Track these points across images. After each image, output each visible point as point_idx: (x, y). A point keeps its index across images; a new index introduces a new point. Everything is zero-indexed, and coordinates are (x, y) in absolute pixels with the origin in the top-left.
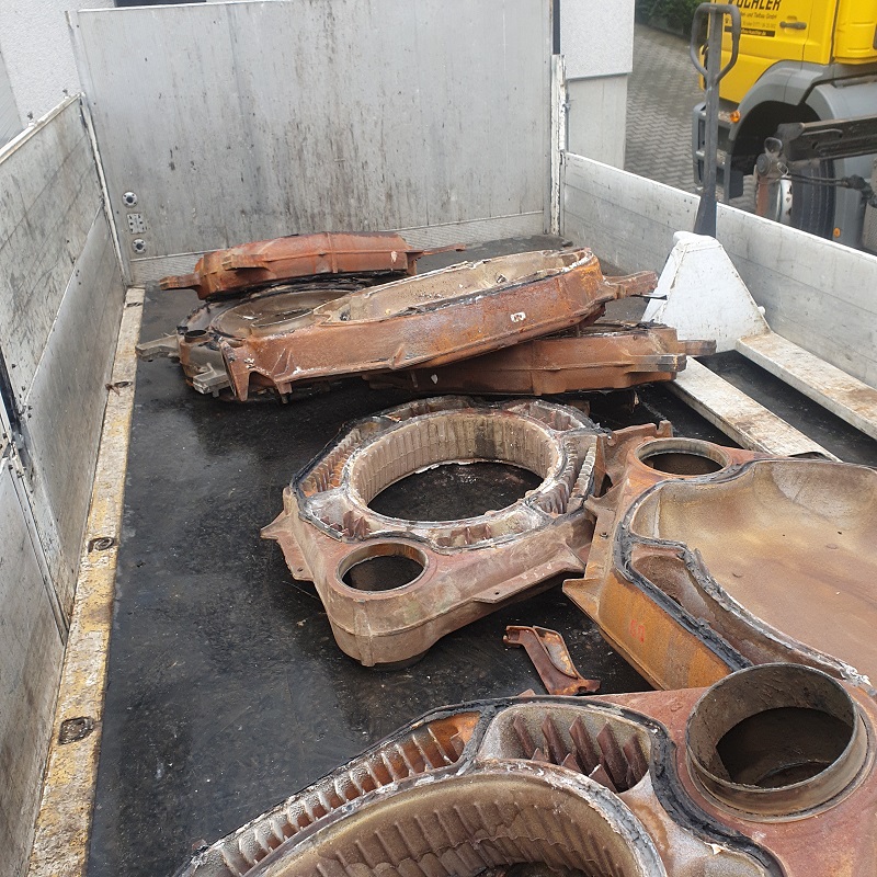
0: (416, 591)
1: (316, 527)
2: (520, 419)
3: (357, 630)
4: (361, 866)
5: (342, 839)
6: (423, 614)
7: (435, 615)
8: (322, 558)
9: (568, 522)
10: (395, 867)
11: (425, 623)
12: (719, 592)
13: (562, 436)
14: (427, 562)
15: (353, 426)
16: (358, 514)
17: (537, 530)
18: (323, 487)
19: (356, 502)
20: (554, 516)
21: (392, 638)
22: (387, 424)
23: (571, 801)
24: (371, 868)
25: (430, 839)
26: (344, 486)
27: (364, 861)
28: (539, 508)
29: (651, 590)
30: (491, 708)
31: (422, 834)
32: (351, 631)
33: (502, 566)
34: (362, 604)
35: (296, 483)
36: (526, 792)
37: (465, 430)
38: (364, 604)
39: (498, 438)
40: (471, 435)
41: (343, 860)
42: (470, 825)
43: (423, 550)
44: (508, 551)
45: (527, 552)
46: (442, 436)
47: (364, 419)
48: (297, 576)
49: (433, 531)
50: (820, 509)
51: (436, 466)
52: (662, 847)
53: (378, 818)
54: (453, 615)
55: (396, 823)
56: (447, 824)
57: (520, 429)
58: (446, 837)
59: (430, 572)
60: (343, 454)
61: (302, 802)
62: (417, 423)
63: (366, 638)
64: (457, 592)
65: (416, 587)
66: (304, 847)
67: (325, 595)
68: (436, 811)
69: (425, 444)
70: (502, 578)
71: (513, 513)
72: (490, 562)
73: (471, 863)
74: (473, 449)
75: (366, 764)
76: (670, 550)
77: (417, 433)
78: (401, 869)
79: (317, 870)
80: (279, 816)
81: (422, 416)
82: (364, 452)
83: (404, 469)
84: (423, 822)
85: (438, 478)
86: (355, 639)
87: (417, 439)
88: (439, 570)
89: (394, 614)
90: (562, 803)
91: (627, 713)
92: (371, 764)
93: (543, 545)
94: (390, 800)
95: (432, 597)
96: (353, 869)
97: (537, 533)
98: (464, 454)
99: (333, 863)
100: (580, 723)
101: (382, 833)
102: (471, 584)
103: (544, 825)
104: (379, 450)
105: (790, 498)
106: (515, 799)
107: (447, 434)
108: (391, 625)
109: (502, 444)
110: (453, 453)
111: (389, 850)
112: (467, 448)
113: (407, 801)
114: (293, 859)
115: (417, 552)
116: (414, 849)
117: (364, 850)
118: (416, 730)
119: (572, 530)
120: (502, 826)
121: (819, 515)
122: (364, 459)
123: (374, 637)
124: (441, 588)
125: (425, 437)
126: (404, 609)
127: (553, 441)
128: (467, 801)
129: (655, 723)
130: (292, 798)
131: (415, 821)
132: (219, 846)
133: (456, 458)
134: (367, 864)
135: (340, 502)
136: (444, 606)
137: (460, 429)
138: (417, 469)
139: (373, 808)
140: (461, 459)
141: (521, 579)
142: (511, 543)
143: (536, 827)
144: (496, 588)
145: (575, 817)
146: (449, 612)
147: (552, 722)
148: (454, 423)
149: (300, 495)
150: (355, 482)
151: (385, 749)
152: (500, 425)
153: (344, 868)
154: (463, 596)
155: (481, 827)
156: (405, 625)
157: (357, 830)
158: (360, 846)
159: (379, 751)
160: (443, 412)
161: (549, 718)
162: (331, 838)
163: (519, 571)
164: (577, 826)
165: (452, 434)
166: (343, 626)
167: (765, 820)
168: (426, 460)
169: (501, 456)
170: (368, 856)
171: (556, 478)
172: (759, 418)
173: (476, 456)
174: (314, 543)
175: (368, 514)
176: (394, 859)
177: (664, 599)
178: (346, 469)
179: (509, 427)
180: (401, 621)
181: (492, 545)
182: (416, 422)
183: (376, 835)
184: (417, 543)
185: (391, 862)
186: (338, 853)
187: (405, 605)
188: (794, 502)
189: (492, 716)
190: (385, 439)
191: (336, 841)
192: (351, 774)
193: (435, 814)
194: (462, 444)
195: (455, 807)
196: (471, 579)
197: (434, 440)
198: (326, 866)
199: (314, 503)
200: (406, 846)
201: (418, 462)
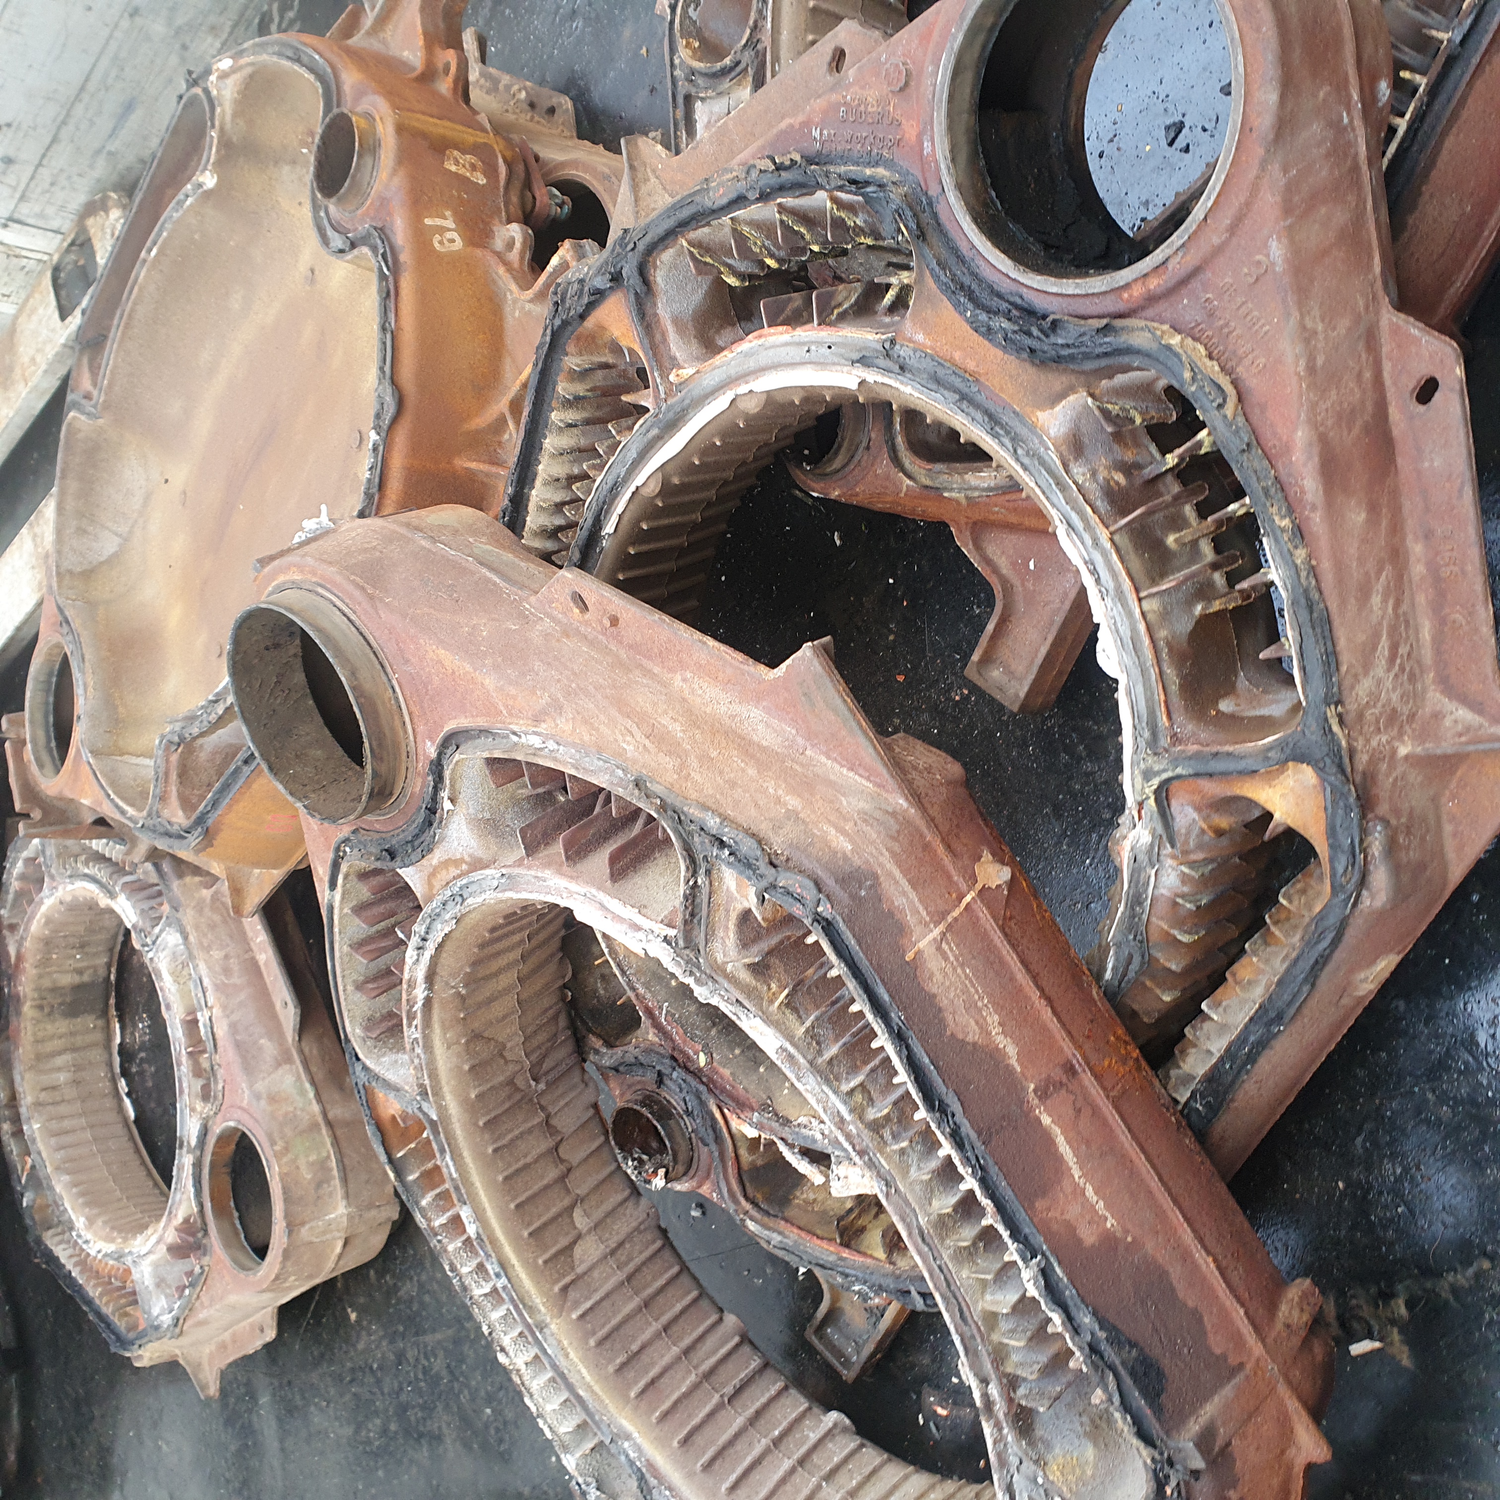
0: (273, 1143)
1: (189, 1309)
2: (27, 944)
3: (338, 1234)
4: (578, 1251)
5: (537, 1283)
6: (314, 1127)
7: (316, 1108)
8: (232, 1298)
9: (175, 884)
10: (579, 1200)
11: (329, 1124)
12: (216, 701)
13: (52, 877)
14: (232, 1124)
15: (39, 1241)
16: (171, 1237)
17: (186, 938)
18: (133, 1298)
19: (153, 1239)
20: (166, 908)
21: (350, 1176)
22: (36, 1181)
23: (443, 972)
24: (579, 1237)
25: (534, 1154)
26: (129, 1260)
27: (571, 1246)
28: (157, 930)
29: (215, 804)
30: (358, 1067)
31: (526, 1167)
32: (339, 1244)
33: (242, 996)
34: (290, 1233)
35: (124, 1343)
36: (445, 1029)
37: (52, 1037)
38: (291, 1227)
39: (67, 980)
40: (62, 1025)
41: (568, 1279)
42: (509, 1097)
43: (217, 1129)
44: (218, 988)
45: (223, 953)
46: (62, 1077)
47: (28, 1221)
48: (271, 1334)
49: (193, 1110)
50: (136, 502)
51: (122, 1084)
52: (464, 867)
53: (507, 1233)
54: (319, 1076)
55: (512, 1206)
56: (511, 1131)
57: (47, 944)
58: (530, 1131)
59: (245, 1118)
60: (84, 1261)
61: (506, 1341)
62: (36, 1126)
63: (350, 1217)
64: (280, 1071)
65: (266, 1145)
66: (551, 1340)
67: (290, 1289)
68: (490, 1150)
69: (77, 1107)
70: (263, 995)
71: (166, 975)
72: (235, 1017)
73: (575, 1087)
74: (90, 1021)
75: (450, 1248)
76: (167, 761)
77: (54, 1125)
78: (581, 1191)
79: (582, 1316)
80: (526, 1374)
81: (23, 1118)
82: (80, 1222)
83: (125, 1142)
84: (510, 1165)
85: (144, 1081)
86: (355, 1236)
87: (67, 1124)
88: (245, 1104)
89: (309, 1177)
90: (447, 984)
91: (333, 885)
92: (452, 1240)
93: (213, 927)
94: (480, 1217)
95: (286, 1114)
96: (582, 1262)
97: (192, 938)
98: (98, 1036)
99: (572, 1294)
100: (358, 946)
101: (529, 1224)
102: (268, 1048)
103: (490, 1000)
104: (82, 1194)
105: (120, 545)
106: (458, 1042)
107: (59, 1069)
108: (327, 1180)
109: (80, 972)
110: (97, 1055)
111: (554, 1211)
112: (88, 1031)
113: (482, 1193)
114: (567, 1355)
115: (223, 1139)
116: (552, 1173)
117: (553, 1251)
118: (399, 1174)
119: (188, 879)
120: (506, 1054)
121: (145, 504)
122: (91, 1221)
123: (349, 1204)
124: (273, 1099)
125: (63, 1109)
126: (302, 1162)
127: (59, 893)
128: (471, 1108)
129: (338, 849)
130: (501, 1358)
131: (506, 1179)
132: (570, 1462)
133: (108, 1046)
134: (575, 1242)
135: (156, 1266)
136: (303, 1093)
137: (49, 1047)
138: (125, 1119)
139: (493, 1241)
140: (109, 1038)
141: (266, 964)
142: (206, 982)
143: (498, 1009)
144: (278, 1006)
145: (462, 968)
146: (313, 1083)
147: (367, 982)
148: (39, 1057)
149: (142, 1337)
150: (125, 1240)
151: (429, 1220)
152: (40, 976)
153: (579, 1278)
154: (289, 1060)
155: (511, 1082)
156: (328, 1157)
157: (525, 1263)
158: (547, 1256)
159: (432, 1229)
160: (17, 1078)
161: (359, 987)
162: (538, 1300)
163: (254, 969)
164: (475, 964)
165: (60, 1061)
166: (333, 1257)
167: (411, 738)
168: (109, 1103)
169: (102, 972)
170: (563, 1242)
171: (112, 895)
172: (39, 540)
173: (105, 1013)
174: (212, 1311)
175: (169, 1220)
176: (567, 1202)
177: (226, 787)
178: (106, 1255)
179: (44, 963)
180: (322, 1165)
181: (207, 1014)
182: (33, 1127)
183: (530, 1234)
184: (208, 1137)
185: (571, 1208)
186: (556, 1289)
187: (294, 1161)
188: (126, 540)
189: (365, 1068)
190: (60, 1185)
191: (543, 1293)
192: (465, 1270)
193: (495, 1151)
194: (79, 1040)
195: (481, 1123)
196: (260, 1049)
197: (70, 1093)
198: (576, 1304)
199: (155, 1311)
200: (547, 1187)
201: (113, 1117)
